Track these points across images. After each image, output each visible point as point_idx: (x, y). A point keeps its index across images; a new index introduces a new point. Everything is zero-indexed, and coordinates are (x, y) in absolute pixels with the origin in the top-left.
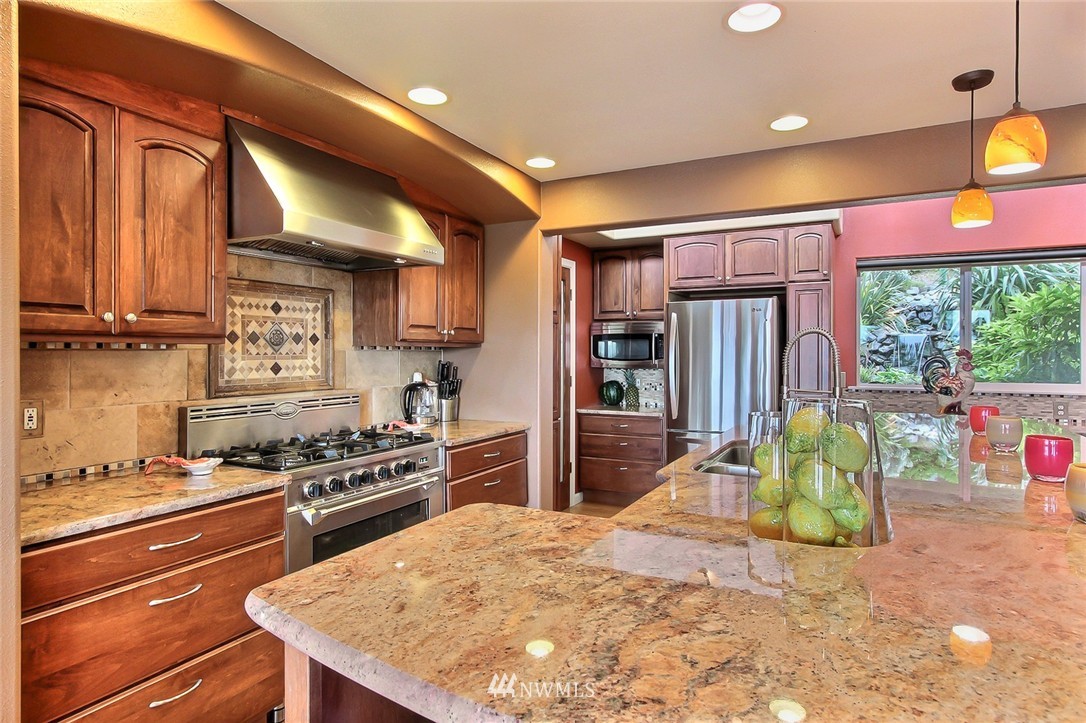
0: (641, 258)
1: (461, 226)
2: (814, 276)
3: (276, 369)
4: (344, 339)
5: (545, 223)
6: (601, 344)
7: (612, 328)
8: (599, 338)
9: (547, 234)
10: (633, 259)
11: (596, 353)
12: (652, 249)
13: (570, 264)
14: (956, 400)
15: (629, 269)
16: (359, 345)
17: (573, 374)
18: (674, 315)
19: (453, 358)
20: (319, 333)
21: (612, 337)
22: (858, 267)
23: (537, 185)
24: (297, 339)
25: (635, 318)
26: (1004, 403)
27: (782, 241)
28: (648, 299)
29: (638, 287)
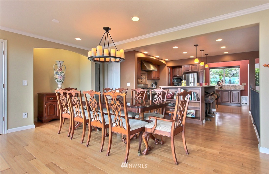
0: (180, 68)
1: (158, 66)
2: (202, 70)
3: (142, 81)
4: (146, 79)
5: (167, 65)
6: (174, 80)
7: (175, 78)
8: (173, 79)
9: (167, 67)
10: (178, 68)
11: (173, 81)
12: (181, 67)
13: (170, 69)
14: (221, 86)
15: (178, 69)
16: (148, 80)
17: (170, 84)
18: (183, 76)
19: (156, 81)
20: (145, 78)
21: (175, 79)
22: (209, 69)
23: (166, 61)
24: (143, 79)
25: (179, 76)
26: (228, 87)
27: (198, 66)
28: (180, 74)
29: (179, 72)
